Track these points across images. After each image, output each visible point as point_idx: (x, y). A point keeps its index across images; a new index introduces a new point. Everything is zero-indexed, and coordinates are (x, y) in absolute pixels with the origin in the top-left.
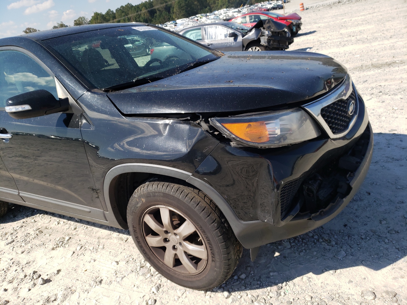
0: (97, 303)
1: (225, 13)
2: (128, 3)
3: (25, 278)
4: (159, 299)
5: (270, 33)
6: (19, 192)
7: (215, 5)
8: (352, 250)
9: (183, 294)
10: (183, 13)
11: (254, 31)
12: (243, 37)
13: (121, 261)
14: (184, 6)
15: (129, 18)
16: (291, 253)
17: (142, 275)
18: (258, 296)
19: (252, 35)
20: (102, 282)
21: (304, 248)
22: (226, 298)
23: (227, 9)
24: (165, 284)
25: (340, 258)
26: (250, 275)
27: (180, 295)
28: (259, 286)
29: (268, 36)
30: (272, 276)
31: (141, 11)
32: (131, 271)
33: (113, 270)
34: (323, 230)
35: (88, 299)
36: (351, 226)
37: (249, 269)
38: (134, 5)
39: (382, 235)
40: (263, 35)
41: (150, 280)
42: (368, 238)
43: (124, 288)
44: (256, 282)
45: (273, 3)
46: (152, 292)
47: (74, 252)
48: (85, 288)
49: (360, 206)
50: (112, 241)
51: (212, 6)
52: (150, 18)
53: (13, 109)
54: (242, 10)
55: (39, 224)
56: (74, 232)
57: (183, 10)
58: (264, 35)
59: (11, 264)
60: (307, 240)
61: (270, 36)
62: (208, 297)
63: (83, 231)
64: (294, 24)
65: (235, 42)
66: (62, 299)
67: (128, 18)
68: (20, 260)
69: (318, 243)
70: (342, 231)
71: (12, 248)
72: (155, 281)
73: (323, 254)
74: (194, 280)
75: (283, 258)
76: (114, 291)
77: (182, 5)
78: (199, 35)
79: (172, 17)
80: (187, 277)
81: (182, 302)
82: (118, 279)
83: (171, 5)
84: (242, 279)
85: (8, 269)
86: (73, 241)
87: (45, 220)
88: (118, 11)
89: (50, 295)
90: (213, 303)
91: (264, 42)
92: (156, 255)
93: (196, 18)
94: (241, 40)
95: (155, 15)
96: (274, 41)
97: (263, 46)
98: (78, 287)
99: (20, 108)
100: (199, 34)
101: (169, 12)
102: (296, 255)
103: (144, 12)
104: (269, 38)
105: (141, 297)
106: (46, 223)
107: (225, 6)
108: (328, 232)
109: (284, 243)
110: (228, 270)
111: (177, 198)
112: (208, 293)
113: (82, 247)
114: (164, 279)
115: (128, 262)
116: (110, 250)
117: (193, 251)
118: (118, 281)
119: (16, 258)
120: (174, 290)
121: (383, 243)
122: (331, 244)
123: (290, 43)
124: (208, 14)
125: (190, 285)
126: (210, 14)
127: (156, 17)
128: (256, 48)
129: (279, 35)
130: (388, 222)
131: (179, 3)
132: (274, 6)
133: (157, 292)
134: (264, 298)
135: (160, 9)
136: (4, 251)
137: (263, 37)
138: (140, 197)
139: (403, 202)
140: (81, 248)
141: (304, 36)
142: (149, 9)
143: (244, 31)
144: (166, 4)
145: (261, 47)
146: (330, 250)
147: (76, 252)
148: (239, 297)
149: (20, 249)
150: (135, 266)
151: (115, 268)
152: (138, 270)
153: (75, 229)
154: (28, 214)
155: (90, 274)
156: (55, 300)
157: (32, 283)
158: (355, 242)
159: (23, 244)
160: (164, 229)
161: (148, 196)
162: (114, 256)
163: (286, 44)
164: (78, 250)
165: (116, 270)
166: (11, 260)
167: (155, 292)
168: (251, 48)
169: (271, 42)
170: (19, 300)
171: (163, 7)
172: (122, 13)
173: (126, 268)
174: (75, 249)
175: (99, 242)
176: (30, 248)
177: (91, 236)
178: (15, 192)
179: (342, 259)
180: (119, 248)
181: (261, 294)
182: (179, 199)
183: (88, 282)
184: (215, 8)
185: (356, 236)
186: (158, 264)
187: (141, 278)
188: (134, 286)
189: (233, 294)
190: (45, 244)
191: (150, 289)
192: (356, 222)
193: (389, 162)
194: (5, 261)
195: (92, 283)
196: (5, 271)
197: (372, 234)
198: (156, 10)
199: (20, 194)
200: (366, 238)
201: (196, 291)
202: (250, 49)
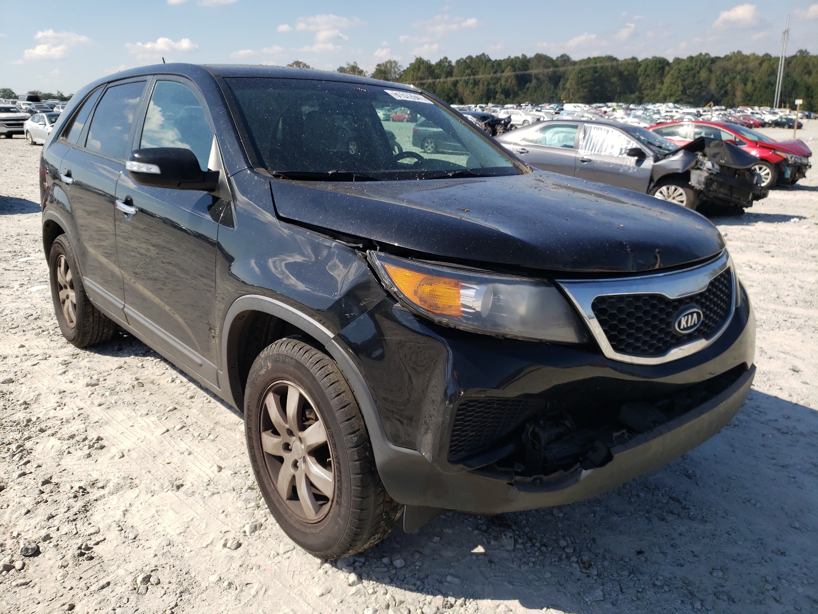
0: (156, 514)
1: (667, 112)
2: (483, 54)
3: (83, 442)
4: (247, 544)
5: (717, 167)
6: (124, 305)
7: (653, 92)
8: (620, 596)
9: (288, 552)
10: (582, 94)
11: (680, 155)
12: (655, 161)
13: (227, 468)
14: (590, 81)
15: (477, 81)
16: (507, 559)
17: (244, 501)
18: (401, 602)
19: (675, 162)
20: (182, 489)
21: (533, 560)
22: (350, 585)
23: (676, 105)
24: (269, 527)
25: (587, 600)
26: (413, 567)
27: (281, 552)
28: (414, 588)
29: (710, 172)
30: (449, 582)
31: (503, 72)
32: (232, 488)
33: (207, 477)
34: (591, 544)
35: (147, 504)
36: (649, 558)
37: (417, 556)
38: (493, 59)
39: (697, 594)
40: (700, 167)
41: (252, 512)
42: (666, 588)
43: (206, 509)
44: (413, 580)
45: (781, 114)
46: (242, 531)
47: (168, 431)
48: (153, 488)
49: (693, 530)
50: (233, 434)
51: (645, 92)
52: (516, 88)
53: (134, 166)
54: (704, 113)
55: (147, 372)
56: (187, 402)
57: (586, 87)
58: (702, 167)
59: (76, 416)
60: (550, 549)
61: (714, 173)
62: (321, 571)
63: (201, 405)
64: (790, 162)
65: (636, 167)
66: (112, 491)
67: (475, 80)
68: (91, 415)
69: (565, 562)
70: (627, 560)
71: (89, 393)
72: (257, 517)
73: (562, 582)
74: (308, 531)
75: (487, 562)
76: (191, 508)
77: (584, 79)
78: (571, 139)
79: (558, 95)
80: (301, 524)
81: (278, 564)
82: (207, 494)
83: (564, 73)
84: (396, 568)
85: (68, 421)
86: (178, 414)
87: (157, 371)
88: (460, 64)
89: (100, 478)
90: (324, 583)
91: (696, 181)
92: (269, 469)
93: (605, 109)
94: (650, 167)
95: (528, 85)
96: (721, 185)
97: (692, 188)
98: (143, 482)
99: (145, 168)
100: (571, 136)
101: (556, 85)
102: (512, 566)
103: (509, 76)
104: (712, 176)
105: (223, 532)
106: (156, 374)
107: (673, 99)
108: (601, 551)
109: (504, 537)
110: (358, 528)
111: (312, 374)
112: (327, 565)
113: (184, 427)
114: (272, 519)
115: (236, 473)
116: (220, 447)
117: (315, 476)
118: (205, 495)
119: (88, 410)
120: (277, 541)
121: (690, 607)
122: (588, 572)
123: (758, 198)
124: (632, 106)
125: (302, 540)
126: (636, 108)
127: (528, 89)
128: (676, 190)
129: (737, 176)
130: (726, 577)
131: (580, 72)
132: (779, 120)
133: (251, 534)
134: (411, 609)
135: (541, 76)
136: (77, 394)
137: (698, 172)
138: (266, 358)
139: (783, 554)
140: (181, 428)
141: (807, 192)
142: (518, 73)
143: (661, 150)
144: (556, 69)
145: (688, 190)
146: (579, 580)
147: (171, 432)
148: (371, 591)
149: (100, 399)
150: (244, 483)
151: (212, 475)
152: (243, 491)
153: (192, 397)
154: (140, 352)
155: (172, 470)
156: (103, 488)
157: (88, 452)
158: (636, 586)
159: (107, 394)
160: (287, 426)
161: (276, 359)
162: (222, 457)
163: (748, 198)
164: (176, 429)
165: (212, 479)
166: (79, 410)
167: (248, 533)
168: (668, 186)
169: (714, 186)
170: (58, 470)
171: (548, 73)
172: (467, 68)
173: (228, 482)
174: (172, 426)
175: (213, 429)
176: (113, 401)
177: (207, 417)
178: (119, 303)
179: (589, 603)
180: (237, 449)
181: (410, 601)
182: (314, 378)
183: (161, 481)
184: (652, 98)
185: (646, 578)
186: (267, 487)
187: (240, 504)
188: (224, 511)
189: (365, 582)
190: (137, 403)
191: (242, 526)
192: (665, 554)
193: (811, 473)
194: (71, 408)
195: (167, 484)
196: (62, 422)
197: (680, 584)
198: (531, 76)
199: (125, 309)
200: (662, 587)
201: (310, 556)
202: (664, 189)
